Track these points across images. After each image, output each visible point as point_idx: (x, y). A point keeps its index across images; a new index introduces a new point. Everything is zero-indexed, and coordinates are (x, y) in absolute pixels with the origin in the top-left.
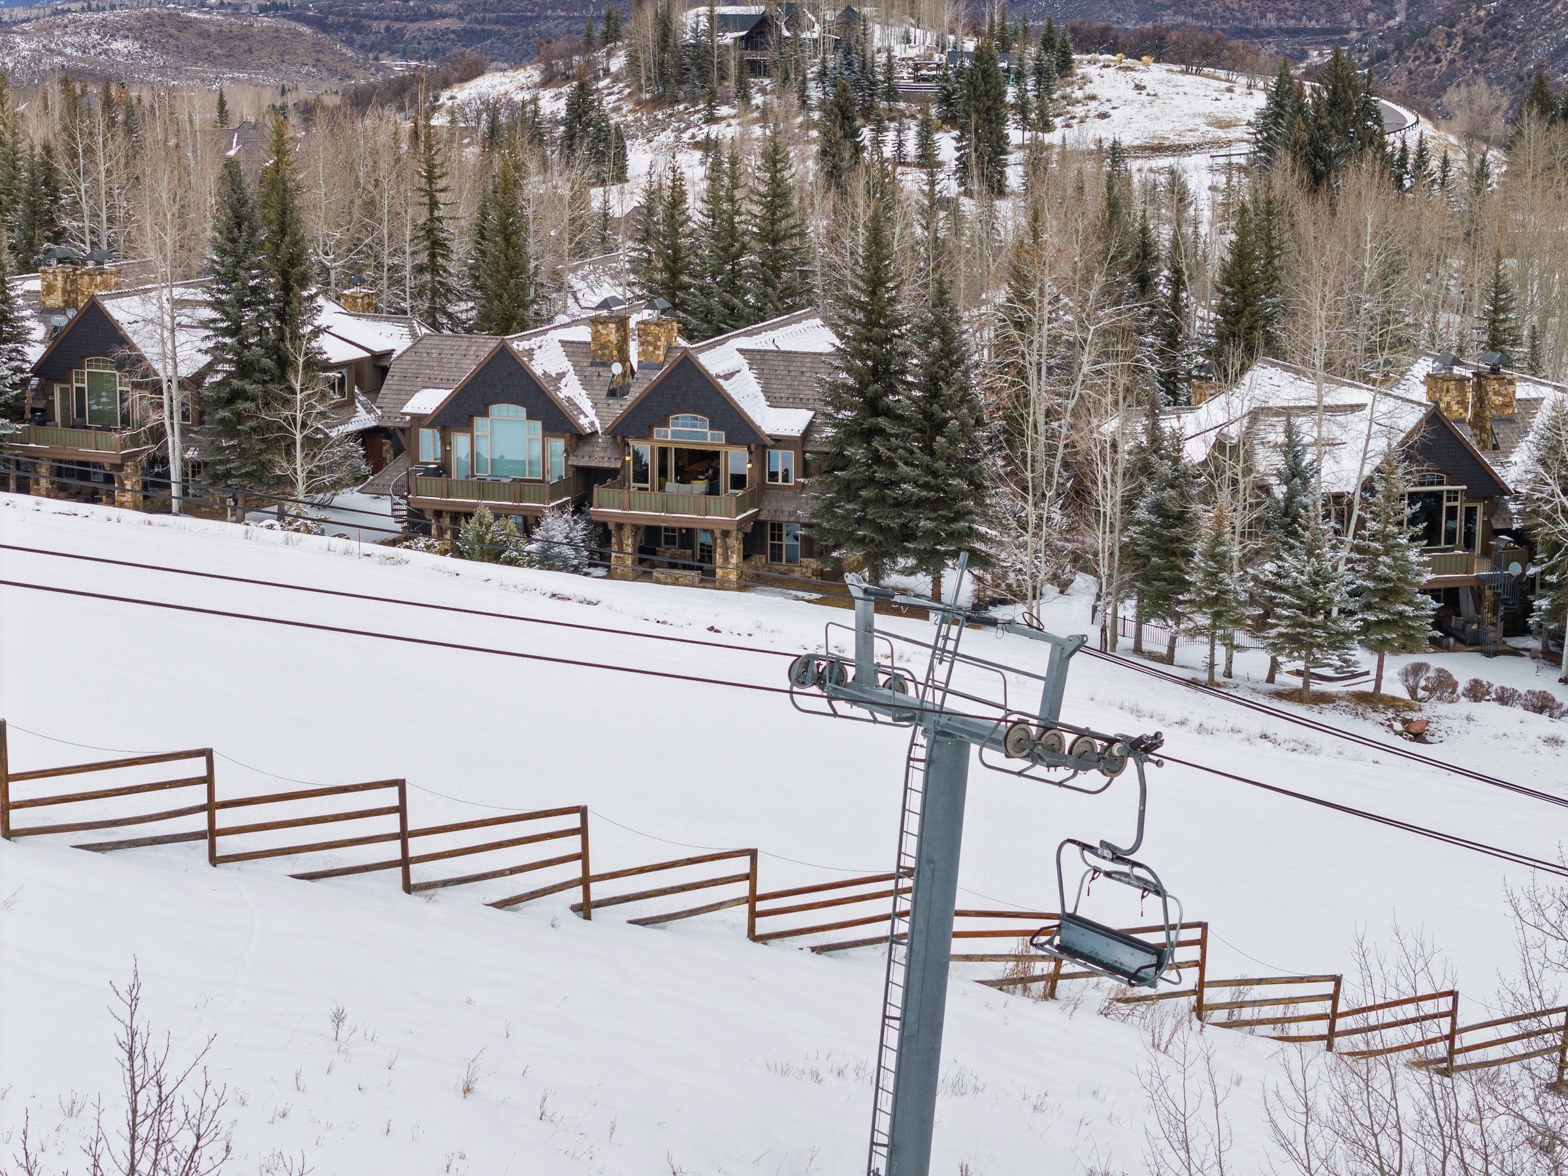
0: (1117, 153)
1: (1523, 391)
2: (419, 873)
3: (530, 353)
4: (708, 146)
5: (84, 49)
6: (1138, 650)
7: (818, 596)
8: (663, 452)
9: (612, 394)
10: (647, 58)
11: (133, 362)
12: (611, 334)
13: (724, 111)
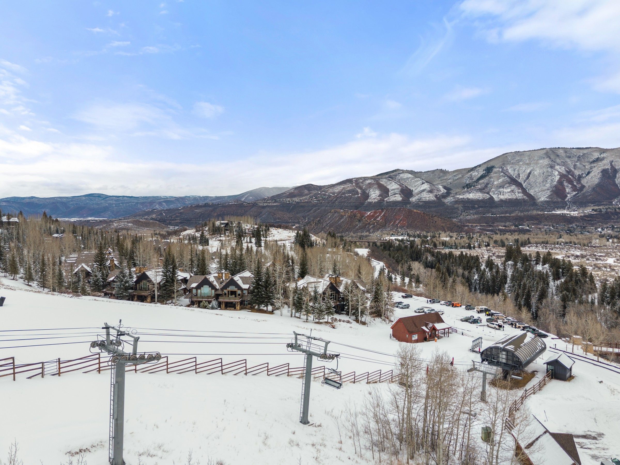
0: (276, 241)
1: (341, 279)
2: (224, 371)
3: (209, 278)
4: (220, 240)
5: (124, 225)
6: (295, 316)
7: (250, 311)
8: (228, 291)
9: (221, 283)
10: (211, 228)
11: (150, 281)
12: (221, 275)
13: (222, 235)
